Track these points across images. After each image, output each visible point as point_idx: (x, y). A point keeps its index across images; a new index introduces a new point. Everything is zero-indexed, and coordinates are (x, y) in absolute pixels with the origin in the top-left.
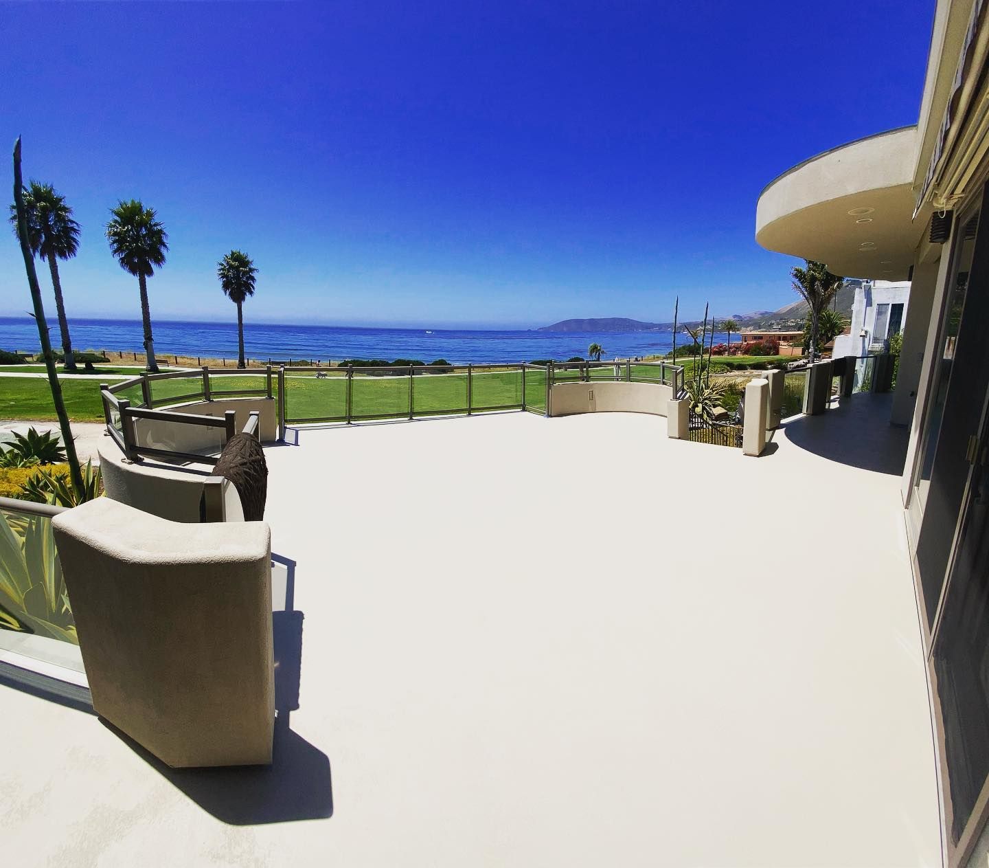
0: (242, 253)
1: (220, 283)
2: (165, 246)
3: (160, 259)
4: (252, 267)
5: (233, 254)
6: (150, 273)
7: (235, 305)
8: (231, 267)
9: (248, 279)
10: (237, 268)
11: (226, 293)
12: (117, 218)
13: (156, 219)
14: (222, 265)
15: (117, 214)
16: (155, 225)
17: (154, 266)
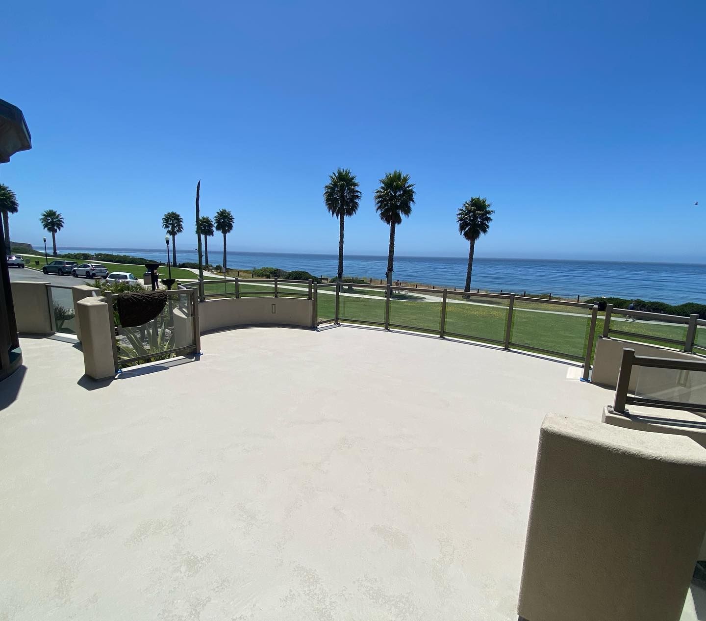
0: (481, 199)
1: (457, 226)
2: (413, 201)
3: (407, 211)
4: (488, 209)
5: (473, 200)
6: (399, 221)
7: (469, 243)
8: (469, 211)
9: (483, 220)
10: (474, 212)
11: (461, 233)
12: (383, 185)
13: (410, 182)
14: (462, 210)
15: (384, 183)
16: (408, 187)
17: (402, 216)
